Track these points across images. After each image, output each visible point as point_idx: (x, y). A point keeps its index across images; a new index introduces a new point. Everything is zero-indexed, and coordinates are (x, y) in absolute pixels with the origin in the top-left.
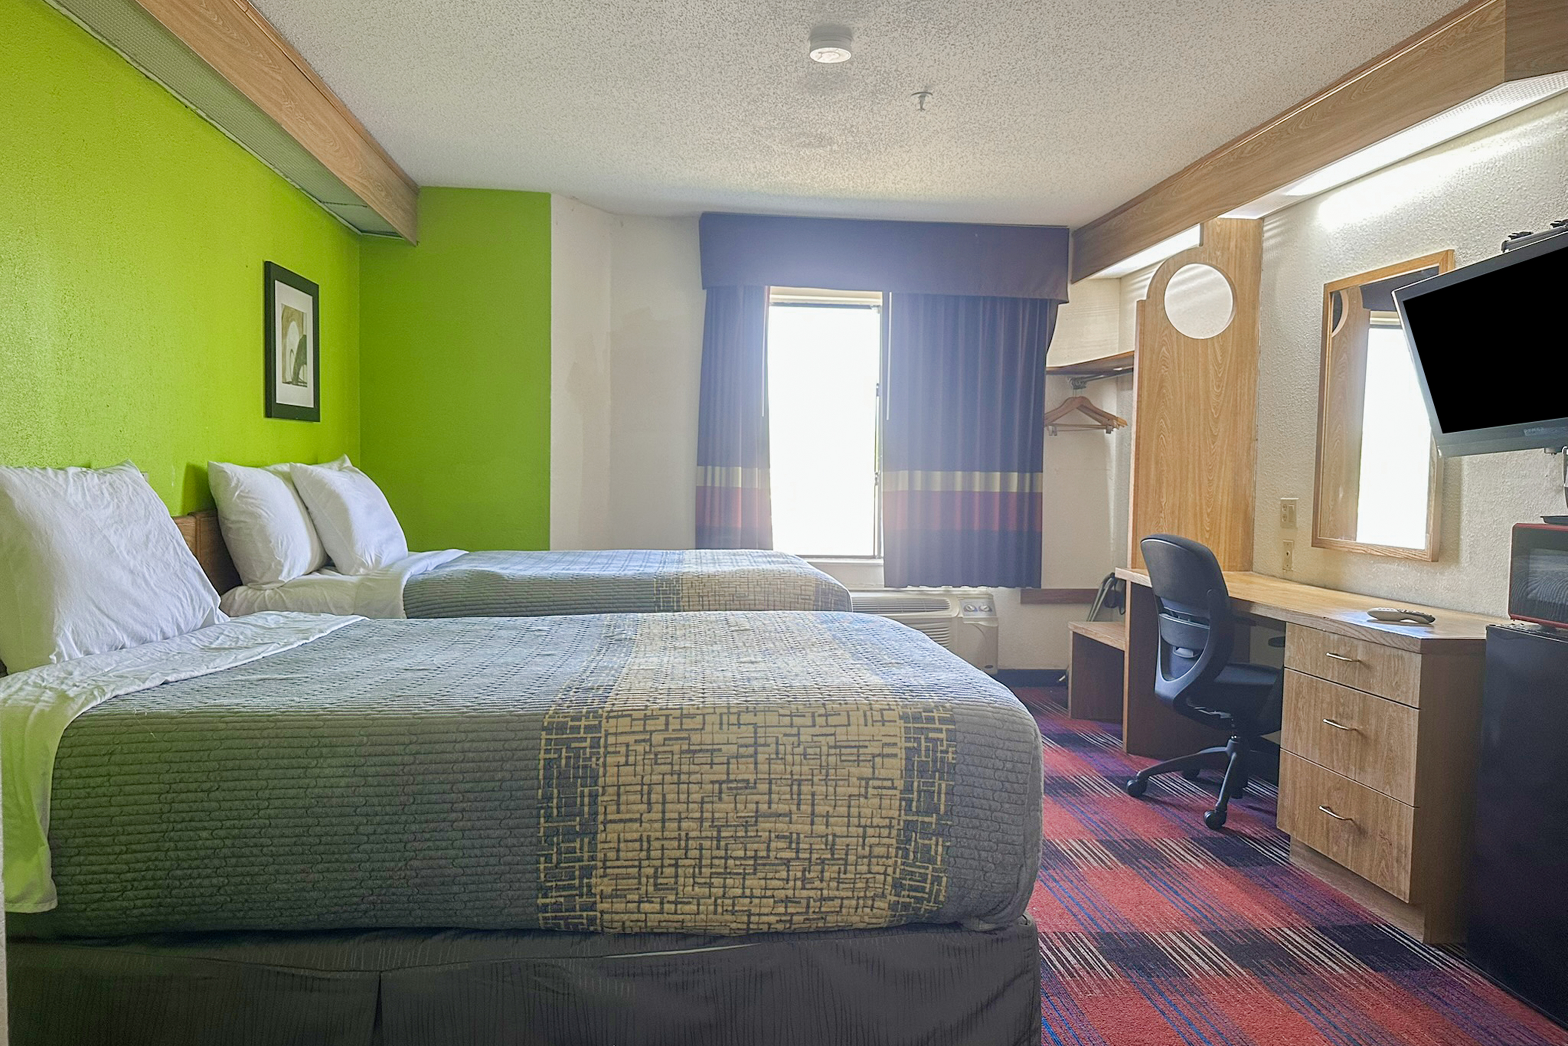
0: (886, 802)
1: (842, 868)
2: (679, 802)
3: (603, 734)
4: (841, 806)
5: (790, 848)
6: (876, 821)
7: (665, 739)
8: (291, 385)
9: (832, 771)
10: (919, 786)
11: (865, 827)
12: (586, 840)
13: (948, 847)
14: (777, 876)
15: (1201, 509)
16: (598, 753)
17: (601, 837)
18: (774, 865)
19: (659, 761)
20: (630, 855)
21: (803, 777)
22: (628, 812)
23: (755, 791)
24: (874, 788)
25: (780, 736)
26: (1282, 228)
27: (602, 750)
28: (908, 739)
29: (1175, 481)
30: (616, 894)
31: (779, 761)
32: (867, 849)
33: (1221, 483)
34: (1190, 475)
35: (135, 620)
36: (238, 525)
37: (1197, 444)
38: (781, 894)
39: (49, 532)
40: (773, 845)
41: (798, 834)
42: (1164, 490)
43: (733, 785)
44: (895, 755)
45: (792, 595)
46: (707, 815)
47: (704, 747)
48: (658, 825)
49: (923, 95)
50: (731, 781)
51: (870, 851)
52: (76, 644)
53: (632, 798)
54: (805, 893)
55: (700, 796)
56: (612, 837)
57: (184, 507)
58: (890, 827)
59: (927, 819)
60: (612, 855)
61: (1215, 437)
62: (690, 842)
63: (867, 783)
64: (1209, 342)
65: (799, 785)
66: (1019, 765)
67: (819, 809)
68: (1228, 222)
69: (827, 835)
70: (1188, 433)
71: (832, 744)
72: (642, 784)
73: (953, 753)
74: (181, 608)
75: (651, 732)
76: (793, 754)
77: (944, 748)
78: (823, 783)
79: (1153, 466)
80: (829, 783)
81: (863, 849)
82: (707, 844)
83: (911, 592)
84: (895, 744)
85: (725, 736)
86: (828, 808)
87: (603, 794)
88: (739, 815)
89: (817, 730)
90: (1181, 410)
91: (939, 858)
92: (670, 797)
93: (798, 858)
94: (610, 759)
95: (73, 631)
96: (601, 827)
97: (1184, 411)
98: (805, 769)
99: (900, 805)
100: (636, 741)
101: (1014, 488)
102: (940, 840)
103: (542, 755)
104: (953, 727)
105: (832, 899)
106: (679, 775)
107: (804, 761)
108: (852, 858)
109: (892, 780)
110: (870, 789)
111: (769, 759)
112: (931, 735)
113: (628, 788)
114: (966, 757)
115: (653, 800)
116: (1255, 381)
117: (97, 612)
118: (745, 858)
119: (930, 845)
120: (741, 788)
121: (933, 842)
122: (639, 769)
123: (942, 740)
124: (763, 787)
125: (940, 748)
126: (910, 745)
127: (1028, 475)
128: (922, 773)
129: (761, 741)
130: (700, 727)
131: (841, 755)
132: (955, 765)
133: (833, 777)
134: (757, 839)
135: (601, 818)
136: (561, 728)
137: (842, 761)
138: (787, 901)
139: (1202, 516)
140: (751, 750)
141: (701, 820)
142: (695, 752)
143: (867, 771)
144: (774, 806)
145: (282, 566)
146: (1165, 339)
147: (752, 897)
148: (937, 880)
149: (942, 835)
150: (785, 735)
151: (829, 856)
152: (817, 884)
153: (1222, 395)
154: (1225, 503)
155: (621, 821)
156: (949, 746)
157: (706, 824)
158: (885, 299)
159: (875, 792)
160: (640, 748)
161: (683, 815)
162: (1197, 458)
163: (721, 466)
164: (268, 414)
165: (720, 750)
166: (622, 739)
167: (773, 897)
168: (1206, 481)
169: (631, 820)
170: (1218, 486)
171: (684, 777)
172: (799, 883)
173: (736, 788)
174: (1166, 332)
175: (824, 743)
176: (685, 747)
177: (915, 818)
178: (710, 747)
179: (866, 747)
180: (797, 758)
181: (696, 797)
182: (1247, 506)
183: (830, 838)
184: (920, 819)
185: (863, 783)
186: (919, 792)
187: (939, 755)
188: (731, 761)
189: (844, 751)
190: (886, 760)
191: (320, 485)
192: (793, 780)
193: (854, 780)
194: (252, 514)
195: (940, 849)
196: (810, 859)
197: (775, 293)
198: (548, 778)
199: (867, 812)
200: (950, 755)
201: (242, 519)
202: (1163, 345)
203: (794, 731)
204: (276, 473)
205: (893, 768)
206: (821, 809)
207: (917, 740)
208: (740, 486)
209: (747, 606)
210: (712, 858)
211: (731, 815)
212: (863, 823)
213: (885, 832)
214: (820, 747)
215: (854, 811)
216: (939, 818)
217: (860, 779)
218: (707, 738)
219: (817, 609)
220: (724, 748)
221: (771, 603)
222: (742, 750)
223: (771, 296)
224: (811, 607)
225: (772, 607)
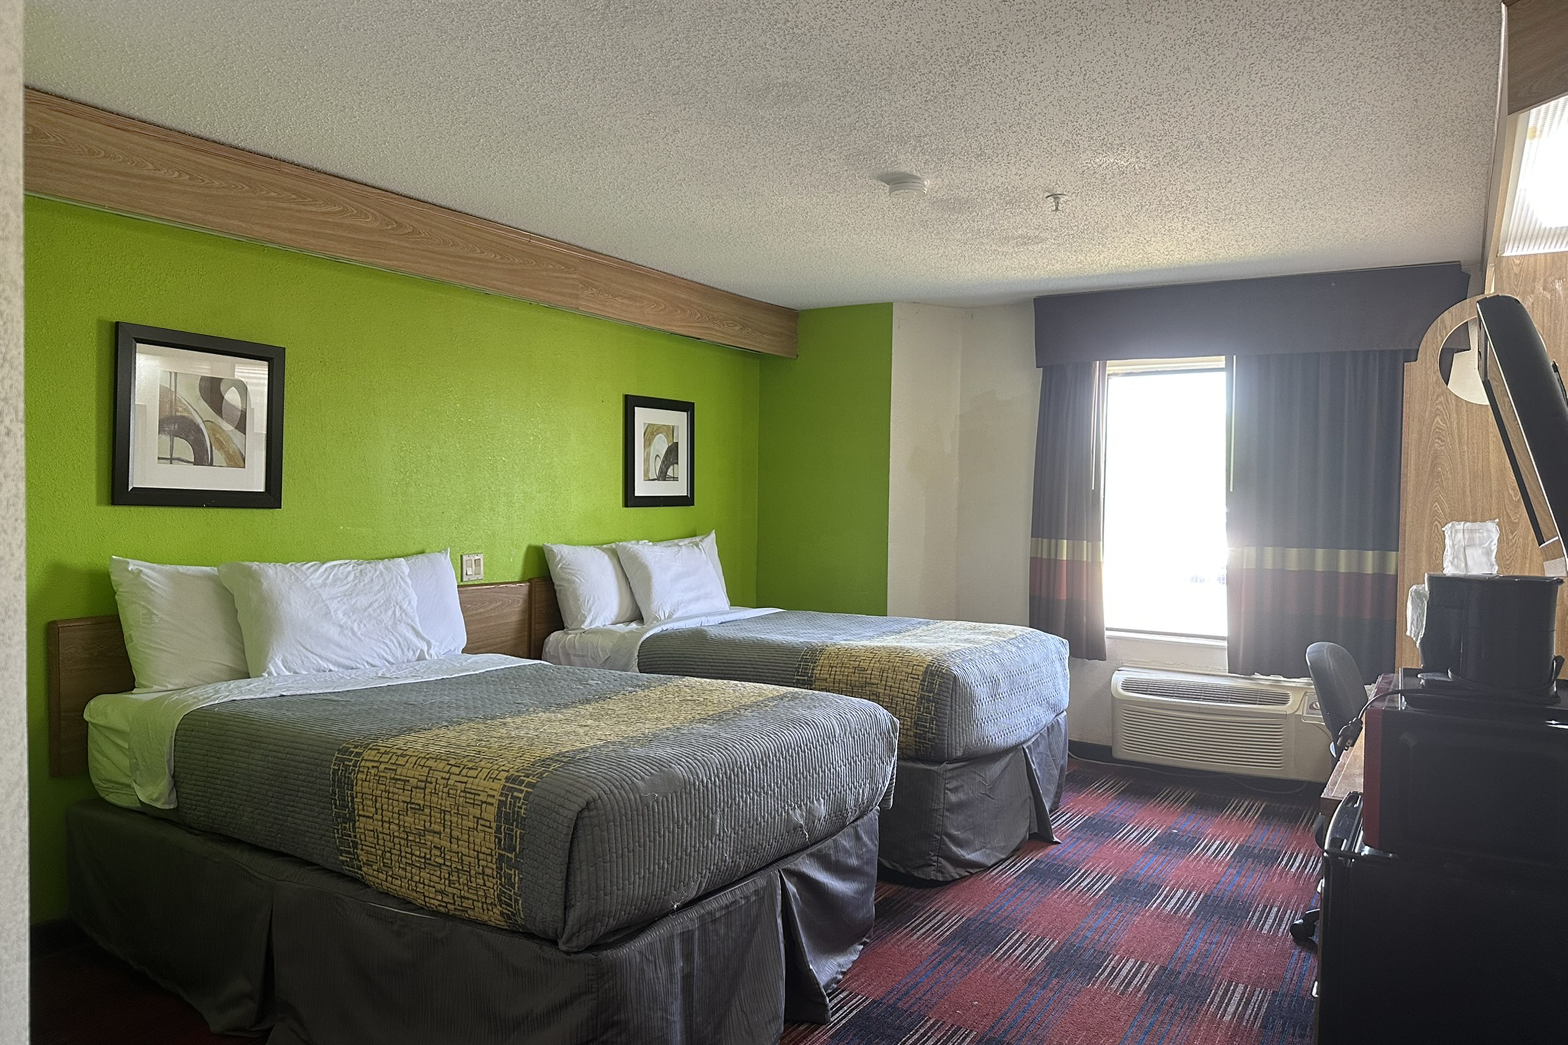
0: (487, 837)
1: (469, 878)
2: (389, 811)
3: (360, 759)
4: (465, 834)
5: (441, 856)
6: (484, 849)
7: (385, 768)
8: (656, 481)
9: (460, 808)
10: (505, 830)
11: (478, 852)
12: (352, 824)
13: (522, 879)
14: (435, 873)
17: (357, 824)
18: (434, 865)
19: (380, 782)
20: (371, 840)
21: (447, 809)
22: (367, 811)
23: (424, 813)
24: (482, 825)
25: (439, 778)
27: (357, 769)
28: (501, 795)
30: (368, 864)
31: (436, 796)
32: (481, 868)
38: (438, 886)
40: (433, 852)
41: (445, 848)
43: (413, 806)
44: (492, 804)
45: (903, 673)
46: (402, 823)
47: (402, 778)
48: (380, 823)
49: (1056, 197)
50: (413, 804)
51: (483, 870)
53: (368, 802)
54: (450, 890)
55: (398, 809)
56: (362, 825)
57: (524, 574)
58: (492, 856)
59: (509, 855)
60: (363, 837)
62: (395, 839)
63: (478, 821)
65: (445, 814)
69: (459, 852)
71: (464, 789)
72: (373, 795)
73: (525, 809)
75: (381, 763)
76: (443, 792)
77: (520, 805)
78: (456, 815)
80: (459, 816)
81: (479, 867)
84: (494, 796)
85: (413, 772)
86: (458, 834)
87: (357, 797)
88: (417, 827)
89: (459, 778)
91: (517, 885)
92: (385, 807)
93: (444, 864)
94: (360, 776)
96: (357, 818)
98: (448, 803)
99: (495, 841)
100: (373, 767)
102: (517, 872)
103: (333, 766)
104: (529, 790)
105: (468, 899)
106: (389, 793)
107: (448, 798)
108: (473, 872)
109: (490, 822)
110: (479, 826)
111: (431, 793)
112: (515, 794)
113: (367, 796)
114: (533, 814)
115: (377, 807)
117: (303, 650)
118: (420, 857)
120: (417, 809)
121: (512, 872)
122: (371, 784)
123: (520, 799)
124: (427, 811)
125: (518, 804)
126: (501, 798)
128: (507, 821)
129: (429, 779)
130: (404, 764)
131: (466, 798)
132: (525, 819)
133: (461, 813)
134: (425, 846)
135: (356, 812)
136: (345, 751)
137: (466, 802)
138: (442, 892)
140: (424, 784)
141: (398, 824)
142: (398, 780)
143: (477, 812)
144: (433, 825)
146: (1439, 407)
147: (424, 884)
148: (516, 901)
149: (518, 869)
150: (442, 778)
151: (461, 868)
152: (457, 885)
155: (364, 816)
156: (523, 803)
157: (402, 829)
158: (1229, 362)
159: (482, 828)
160: (373, 771)
161: (391, 820)
163: (1050, 538)
164: (626, 505)
165: (408, 781)
167: (434, 887)
169: (368, 817)
171: (391, 795)
172: (447, 882)
173: (414, 809)
174: (1441, 399)
175: (459, 787)
176: (394, 776)
177: (503, 853)
178: (404, 778)
179: (479, 795)
180: (445, 795)
181: (396, 810)
183: (460, 854)
184: (506, 854)
185: (476, 820)
186: (505, 834)
187: (517, 809)
188: (414, 790)
189: (468, 795)
190: (489, 807)
192: (441, 810)
193: (471, 817)
194: (569, 581)
195: (517, 878)
196: (451, 866)
198: (334, 781)
199: (478, 841)
200: (523, 811)
203: (447, 776)
204: (604, 550)
205: (490, 813)
206: (455, 833)
207: (507, 796)
208: (1065, 558)
209: (864, 680)
210: (406, 853)
211: (413, 826)
212: (476, 849)
213: (489, 858)
214: (457, 791)
215: (471, 839)
216: (516, 856)
217: (474, 817)
218: (404, 772)
219: (922, 689)
220: (411, 780)
221: (884, 679)
222: (419, 783)
223: (1108, 368)
224: (918, 686)
225: (884, 683)
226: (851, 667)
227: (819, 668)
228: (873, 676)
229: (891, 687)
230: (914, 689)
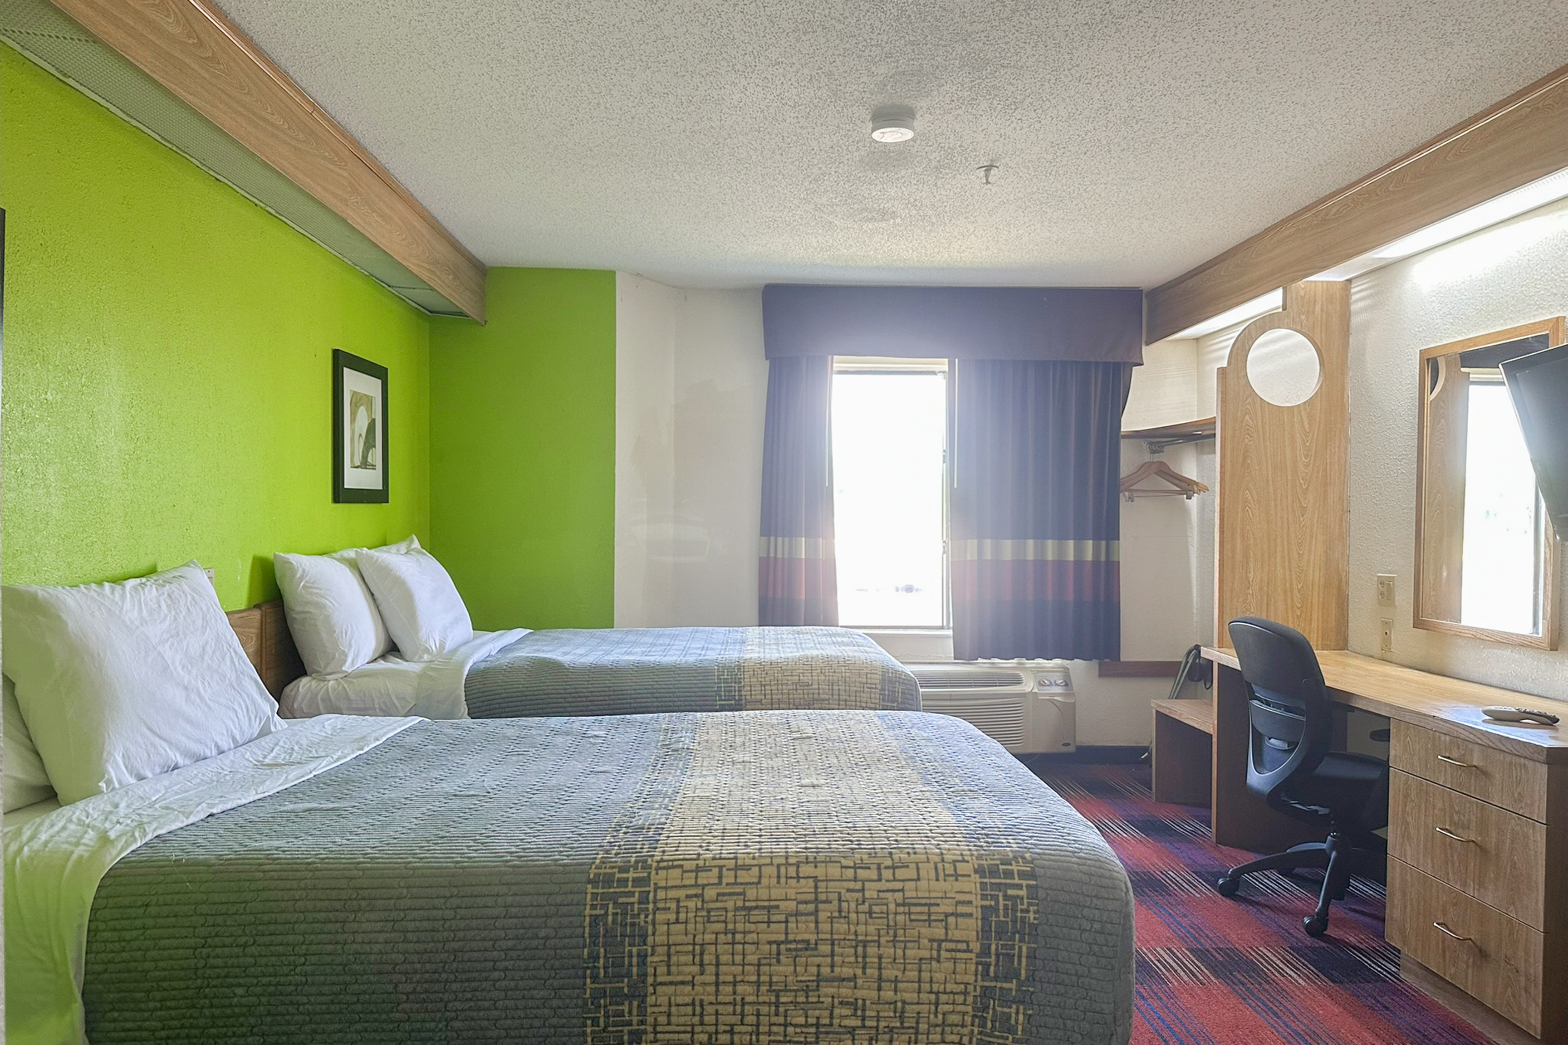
0: (960, 967)
1: (913, 1037)
2: (734, 964)
3: (652, 888)
4: (911, 970)
5: (855, 1015)
6: (950, 987)
7: (718, 895)
8: (360, 469)
9: (900, 932)
10: (997, 949)
11: (938, 993)
12: (635, 1003)
13: (1030, 1015)
15: (1291, 584)
16: (647, 909)
17: (651, 1000)
18: (837, 1033)
19: (712, 919)
20: (682, 1020)
21: (869, 938)
22: (679, 974)
23: (815, 953)
24: (947, 950)
25: (843, 892)
26: (1372, 291)
27: (651, 906)
28: (984, 897)
29: (1263, 554)
31: (842, 920)
32: (940, 1016)
33: (1312, 557)
34: (1279, 549)
35: (189, 738)
36: (303, 616)
37: (1286, 516)
39: (102, 654)
40: (837, 1012)
41: (864, 1000)
42: (1251, 565)
43: (793, 946)
44: (970, 915)
45: (857, 684)
46: (764, 978)
47: (760, 903)
48: (712, 989)
49: (988, 168)
50: (791, 942)
51: (944, 1018)
52: (127, 768)
53: (683, 959)
55: (757, 957)
56: (663, 1000)
57: (250, 599)
58: (965, 993)
59: (1006, 985)
60: (662, 1019)
61: (1304, 509)
62: (747, 1007)
63: (939, 946)
64: (1295, 410)
65: (865, 947)
66: (1109, 926)
67: (886, 973)
68: (1313, 285)
69: (896, 1002)
70: (1276, 505)
71: (900, 901)
72: (694, 944)
73: (1035, 913)
74: (236, 719)
75: (703, 886)
76: (857, 913)
77: (1025, 907)
78: (891, 944)
79: (1239, 540)
80: (898, 945)
81: (936, 1016)
82: (764, 1009)
83: (982, 665)
84: (970, 902)
85: (783, 892)
86: (895, 973)
87: (652, 955)
88: (799, 978)
89: (883, 885)
90: (1268, 481)
91: (1020, 1028)
92: (724, 958)
93: (864, 1026)
94: (660, 917)
95: (123, 756)
96: (651, 989)
97: (1270, 481)
98: (871, 929)
99: (976, 970)
100: (687, 896)
101: (1089, 556)
102: (1021, 1008)
103: (588, 911)
104: (1034, 883)
106: (734, 934)
107: (870, 921)
108: (923, 1027)
109: (967, 943)
110: (942, 952)
111: (832, 917)
112: (1010, 892)
113: (679, 948)
114: (1050, 917)
115: (706, 961)
116: (1346, 449)
117: (148, 733)
118: (806, 1025)
119: (1010, 1013)
120: (800, 950)
121: (1013, 1010)
122: (691, 927)
123: (1022, 898)
124: (825, 948)
125: (1020, 907)
126: (986, 903)
127: (1103, 543)
128: (1000, 934)
129: (822, 897)
130: (756, 880)
131: (910, 914)
132: (1037, 926)
133: (902, 939)
134: (820, 1005)
135: (650, 980)
136: (608, 880)
139: (1292, 592)
140: (811, 907)
141: (758, 983)
142: (750, 909)
143: (938, 932)
144: (837, 970)
145: (346, 656)
146: (1248, 407)
149: (1022, 1003)
150: (848, 890)
151: (898, 1025)
153: (1311, 466)
154: (1316, 579)
155: (671, 983)
156: (1029, 904)
157: (764, 988)
158: (951, 365)
159: (948, 955)
160: (691, 904)
161: (739, 979)
162: (1285, 531)
163: (784, 537)
164: (336, 499)
165: (777, 907)
166: (672, 894)
168: (1295, 554)
169: (683, 983)
170: (1308, 561)
171: (739, 937)
173: (796, 950)
174: (1249, 400)
175: (891, 899)
176: (740, 904)
177: (993, 984)
178: (766, 904)
179: (938, 905)
180: (862, 917)
181: (752, 958)
182: (1340, 581)
183: (899, 1005)
184: (999, 985)
185: (935, 945)
186: (997, 955)
187: (1019, 914)
188: (790, 919)
189: (914, 909)
190: (960, 920)
191: (385, 571)
192: (858, 942)
193: (924, 942)
194: (318, 605)
195: (1021, 1017)
196: (877, 1028)
197: (839, 362)
198: (594, 936)
199: (939, 976)
200: (1032, 915)
201: (307, 609)
202: (1246, 413)
203: (859, 885)
204: (342, 560)
205: (967, 928)
206: (889, 973)
207: (995, 898)
208: (803, 557)
209: (811, 696)
210: (771, 1025)
211: (790, 979)
212: (935, 989)
213: (960, 999)
214: (887, 905)
215: (925, 976)
216: (1020, 984)
217: (931, 941)
218: (763, 893)
219: (883, 700)
220: (783, 905)
221: (836, 692)
222: (802, 907)
223: (834, 365)
224: (878, 696)
225: (836, 697)
226: (790, 682)
227: (749, 688)
228: (821, 691)
229: (846, 701)
230: (873, 701)
